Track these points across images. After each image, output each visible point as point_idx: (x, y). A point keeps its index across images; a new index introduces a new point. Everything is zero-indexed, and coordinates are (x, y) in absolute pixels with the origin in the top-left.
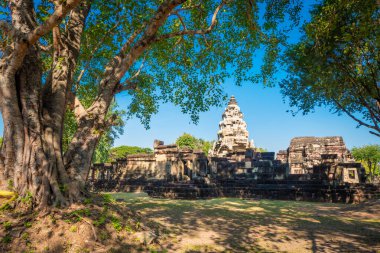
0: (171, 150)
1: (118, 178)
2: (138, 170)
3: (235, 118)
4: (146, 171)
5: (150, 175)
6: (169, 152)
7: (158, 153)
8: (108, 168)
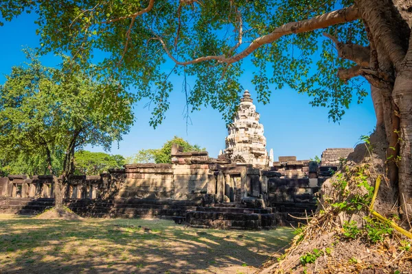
0: (198, 159)
1: (111, 198)
2: (145, 186)
3: (251, 120)
4: (156, 188)
5: (164, 194)
6: (196, 162)
7: (177, 163)
8: (93, 182)
